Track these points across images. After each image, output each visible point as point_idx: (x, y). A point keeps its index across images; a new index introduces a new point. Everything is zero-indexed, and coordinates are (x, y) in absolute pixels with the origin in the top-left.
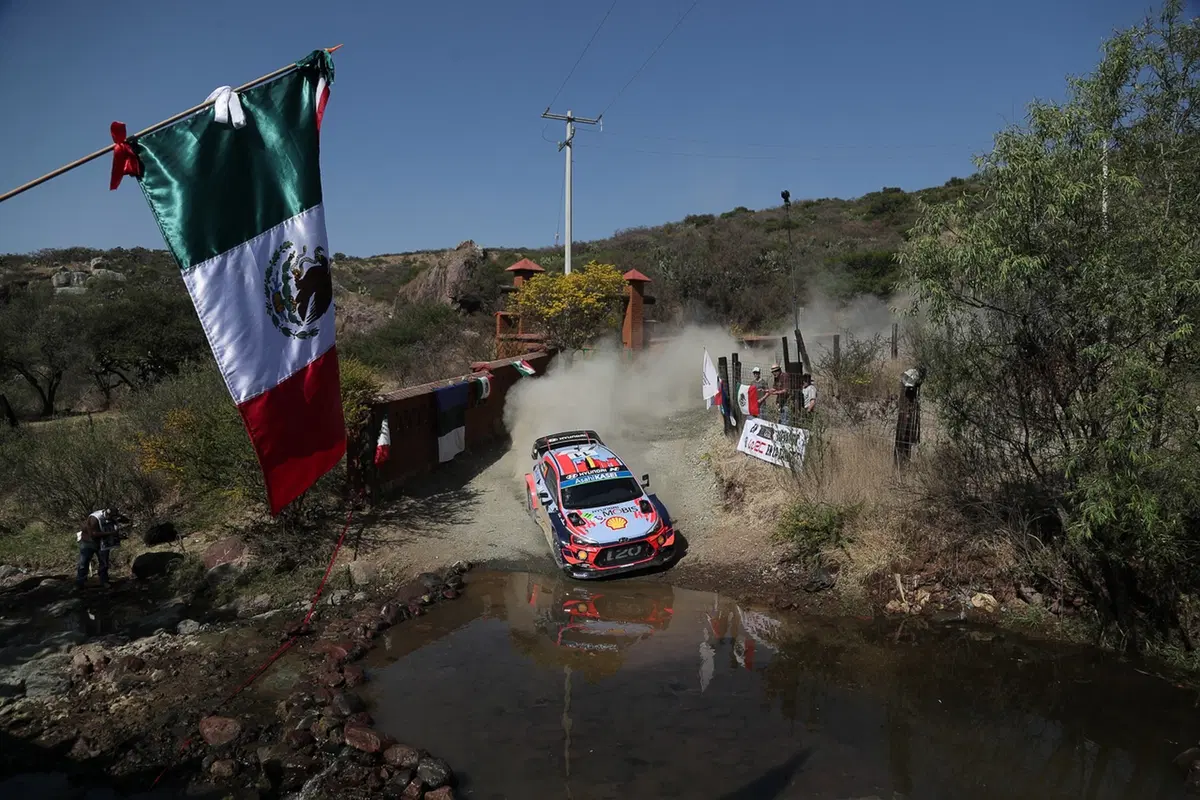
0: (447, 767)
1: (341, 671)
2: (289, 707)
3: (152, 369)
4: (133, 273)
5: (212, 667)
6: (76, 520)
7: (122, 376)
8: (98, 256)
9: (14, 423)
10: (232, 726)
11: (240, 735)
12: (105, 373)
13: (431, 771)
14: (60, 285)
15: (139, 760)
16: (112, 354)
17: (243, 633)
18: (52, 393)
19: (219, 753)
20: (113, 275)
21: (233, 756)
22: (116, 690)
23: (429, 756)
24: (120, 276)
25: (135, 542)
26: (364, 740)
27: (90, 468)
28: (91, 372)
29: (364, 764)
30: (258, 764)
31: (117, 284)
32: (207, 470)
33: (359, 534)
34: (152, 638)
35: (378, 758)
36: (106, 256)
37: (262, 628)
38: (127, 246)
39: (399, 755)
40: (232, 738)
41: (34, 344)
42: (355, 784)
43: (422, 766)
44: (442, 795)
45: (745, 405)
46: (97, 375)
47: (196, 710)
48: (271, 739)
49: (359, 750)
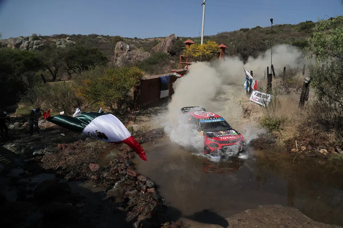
0: (154, 183)
1: (128, 154)
2: (113, 163)
3: (82, 69)
4: (78, 41)
5: (93, 150)
6: (60, 109)
7: (74, 70)
8: (68, 37)
9: (45, 82)
11: (99, 169)
12: (69, 70)
13: (150, 183)
14: (58, 45)
15: (73, 173)
16: (71, 64)
17: (102, 142)
18: (55, 75)
19: (94, 173)
21: (97, 174)
22: (68, 154)
23: (150, 179)
24: (74, 43)
26: (132, 173)
27: (64, 95)
29: (132, 180)
30: (103, 177)
31: (74, 45)
32: (94, 97)
33: (135, 118)
34: (78, 142)
35: (136, 179)
36: (70, 37)
38: (76, 34)
39: (140, 178)
40: (97, 170)
41: (51, 60)
42: (129, 185)
43: (147, 182)
44: (152, 190)
45: (253, 87)
46: (67, 70)
47: (88, 162)
48: (107, 171)
49: (130, 176)
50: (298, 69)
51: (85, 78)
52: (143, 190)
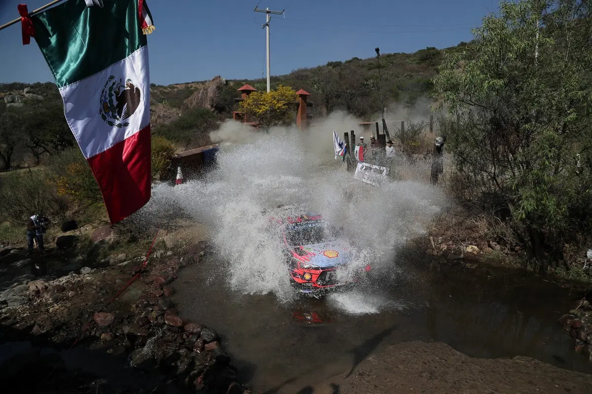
0: (215, 332)
1: (162, 289)
2: (137, 306)
3: (60, 145)
4: (47, 95)
5: (98, 289)
7: (43, 147)
8: (27, 87)
10: (110, 317)
11: (114, 321)
12: (36, 147)
13: (207, 334)
14: (8, 102)
15: (66, 334)
16: (39, 137)
17: (113, 273)
18: (9, 158)
19: (104, 330)
20: (36, 97)
21: (111, 331)
22: (52, 302)
23: (206, 327)
24: (40, 97)
25: (56, 230)
26: (176, 322)
27: (32, 193)
29: (175, 332)
30: (123, 334)
31: (39, 101)
32: (90, 193)
33: (168, 223)
34: (68, 276)
35: (182, 329)
36: (32, 87)
37: (122, 270)
38: (43, 82)
39: (191, 328)
40: (111, 322)
42: (171, 342)
43: (203, 332)
44: (213, 345)
45: (358, 157)
46: (32, 148)
47: (92, 310)
48: (129, 322)
49: (172, 326)
50: (423, 122)
51: (70, 162)
52: (197, 347)
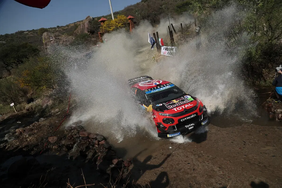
3: (19, 64)
4: (7, 41)
5: (48, 127)
6: (10, 102)
7: (11, 66)
10: (55, 138)
11: (57, 140)
12: (7, 67)
13: (100, 138)
15: (37, 149)
16: (7, 62)
17: (54, 118)
19: (54, 144)
20: (2, 42)
21: (57, 144)
22: (28, 136)
23: (99, 135)
24: (4, 42)
25: (24, 104)
26: (83, 134)
27: (9, 89)
28: (4, 67)
29: (85, 139)
30: (63, 145)
31: (4, 44)
32: (36, 84)
34: (34, 124)
37: (58, 116)
39: (92, 136)
42: (84, 144)
43: (98, 137)
44: (103, 142)
45: (161, 44)
46: (5, 68)
47: (47, 137)
48: (65, 139)
49: (83, 137)
50: (191, 22)
51: (23, 70)
52: (96, 144)
